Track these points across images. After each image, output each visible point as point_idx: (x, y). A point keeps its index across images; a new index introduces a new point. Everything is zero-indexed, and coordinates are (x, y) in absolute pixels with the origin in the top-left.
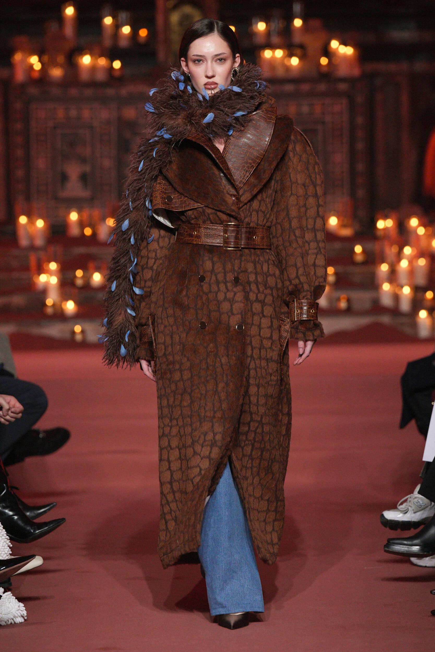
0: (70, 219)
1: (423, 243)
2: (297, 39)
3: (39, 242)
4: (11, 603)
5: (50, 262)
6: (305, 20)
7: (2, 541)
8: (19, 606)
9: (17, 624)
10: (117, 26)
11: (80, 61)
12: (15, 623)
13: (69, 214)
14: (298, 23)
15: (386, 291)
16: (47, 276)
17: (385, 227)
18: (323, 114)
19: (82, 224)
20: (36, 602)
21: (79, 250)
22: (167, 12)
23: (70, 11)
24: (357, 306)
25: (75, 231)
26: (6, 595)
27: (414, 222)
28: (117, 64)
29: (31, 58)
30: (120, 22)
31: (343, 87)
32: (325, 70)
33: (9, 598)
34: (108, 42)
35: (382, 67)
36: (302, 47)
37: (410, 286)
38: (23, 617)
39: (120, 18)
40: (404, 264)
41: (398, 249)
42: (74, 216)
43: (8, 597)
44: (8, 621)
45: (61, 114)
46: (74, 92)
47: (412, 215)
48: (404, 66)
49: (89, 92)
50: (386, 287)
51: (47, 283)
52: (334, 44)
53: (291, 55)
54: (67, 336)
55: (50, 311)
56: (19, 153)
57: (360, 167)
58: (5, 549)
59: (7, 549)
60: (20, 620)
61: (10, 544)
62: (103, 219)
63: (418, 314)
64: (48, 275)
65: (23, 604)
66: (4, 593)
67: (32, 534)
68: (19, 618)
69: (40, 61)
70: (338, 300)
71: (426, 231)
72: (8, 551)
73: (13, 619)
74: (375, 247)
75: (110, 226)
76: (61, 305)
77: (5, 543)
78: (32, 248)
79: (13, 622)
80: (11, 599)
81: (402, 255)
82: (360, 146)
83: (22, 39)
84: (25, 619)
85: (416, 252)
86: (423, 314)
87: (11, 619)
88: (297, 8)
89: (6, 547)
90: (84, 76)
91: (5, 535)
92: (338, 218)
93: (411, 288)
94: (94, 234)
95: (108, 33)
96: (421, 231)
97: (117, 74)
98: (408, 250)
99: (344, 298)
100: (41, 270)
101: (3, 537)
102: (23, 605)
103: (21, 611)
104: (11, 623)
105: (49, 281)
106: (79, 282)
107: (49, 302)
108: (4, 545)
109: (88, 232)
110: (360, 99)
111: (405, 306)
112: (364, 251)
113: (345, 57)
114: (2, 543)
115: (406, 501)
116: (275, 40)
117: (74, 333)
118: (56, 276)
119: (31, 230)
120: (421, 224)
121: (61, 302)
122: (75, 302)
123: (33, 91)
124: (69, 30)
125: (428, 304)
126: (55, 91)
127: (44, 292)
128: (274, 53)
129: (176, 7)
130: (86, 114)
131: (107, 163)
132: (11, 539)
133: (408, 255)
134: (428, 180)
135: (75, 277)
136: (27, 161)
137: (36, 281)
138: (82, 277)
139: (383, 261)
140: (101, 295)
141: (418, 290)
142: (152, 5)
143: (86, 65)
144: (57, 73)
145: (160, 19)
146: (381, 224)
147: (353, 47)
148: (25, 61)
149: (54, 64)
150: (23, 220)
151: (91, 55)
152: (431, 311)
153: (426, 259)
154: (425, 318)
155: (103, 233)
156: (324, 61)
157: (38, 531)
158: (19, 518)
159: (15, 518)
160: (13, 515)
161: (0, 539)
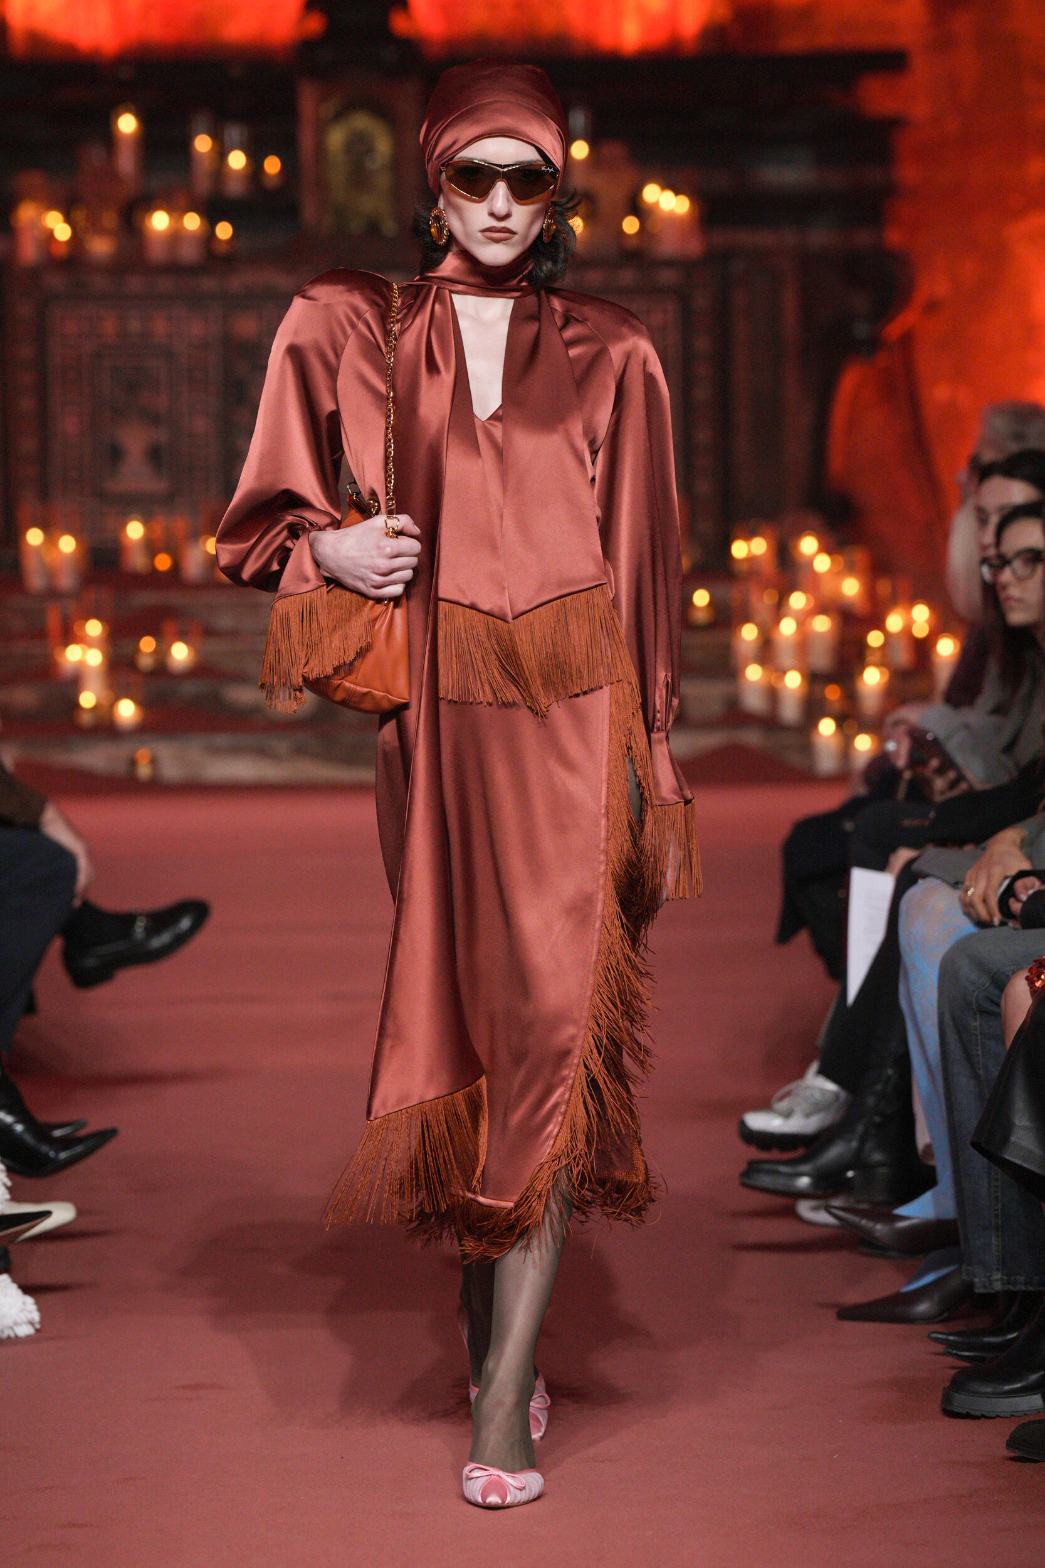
0: (127, 536)
1: (827, 588)
3: (67, 581)
5: (87, 620)
6: (593, 144)
8: (24, 1303)
9: (21, 1338)
10: (221, 154)
11: (148, 224)
12: (17, 1337)
13: (124, 525)
14: (580, 150)
15: (753, 683)
16: (82, 649)
17: (750, 555)
19: (151, 546)
21: (145, 598)
22: (321, 129)
23: (127, 124)
24: (695, 711)
25: (137, 561)
27: (808, 544)
28: (224, 231)
29: (48, 215)
30: (225, 146)
31: (668, 277)
32: (632, 244)
33: (4, 1287)
34: (203, 185)
35: (745, 238)
36: (590, 198)
37: (800, 671)
38: (31, 1323)
39: (226, 137)
40: (787, 627)
41: (777, 598)
42: (135, 530)
43: (2, 1285)
45: (109, 326)
46: (135, 284)
47: (804, 531)
48: (788, 237)
49: (164, 284)
50: (754, 673)
51: (81, 664)
52: (652, 194)
54: (121, 768)
55: (86, 719)
56: (27, 404)
57: (703, 435)
60: (25, 1331)
61: (8, 1179)
62: (196, 538)
63: (815, 725)
64: (84, 646)
65: (33, 1298)
67: (52, 1160)
68: (24, 1326)
69: (67, 222)
71: (833, 561)
73: (12, 1328)
74: (733, 594)
75: (207, 553)
78: (53, 593)
79: (12, 1335)
81: (784, 609)
82: (702, 394)
83: (33, 179)
84: (36, 1329)
85: (812, 604)
86: (827, 727)
87: (7, 1328)
88: (578, 119)
90: (157, 253)
93: (802, 676)
94: (176, 567)
95: (203, 168)
96: (823, 564)
97: (221, 250)
98: (798, 601)
102: (33, 1301)
103: (30, 1312)
104: (9, 1338)
105: (85, 660)
106: (146, 662)
107: (87, 700)
109: (163, 562)
110: (701, 301)
111: (790, 711)
112: (711, 603)
113: (672, 218)
115: (788, 1094)
117: (133, 763)
118: (99, 649)
119: (49, 558)
120: (825, 548)
121: (111, 701)
123: (55, 281)
124: (127, 162)
125: (835, 706)
126: (99, 283)
127: (75, 682)
129: (339, 116)
130: (160, 327)
131: (201, 425)
132: (10, 1170)
133: (798, 612)
134: (837, 461)
135: (137, 650)
136: (44, 421)
137: (59, 659)
138: (151, 654)
139: (747, 619)
140: (189, 689)
141: (813, 678)
142: (289, 111)
143: (159, 232)
144: (101, 247)
145: (307, 141)
146: (739, 549)
147: (688, 196)
148: (37, 222)
149: (96, 227)
150: (34, 537)
151: (169, 210)
152: (841, 721)
153: (829, 618)
154: (831, 735)
155: (193, 565)
156: (631, 225)
157: (63, 1155)
158: (27, 1129)
159: (19, 1128)
160: (15, 1123)
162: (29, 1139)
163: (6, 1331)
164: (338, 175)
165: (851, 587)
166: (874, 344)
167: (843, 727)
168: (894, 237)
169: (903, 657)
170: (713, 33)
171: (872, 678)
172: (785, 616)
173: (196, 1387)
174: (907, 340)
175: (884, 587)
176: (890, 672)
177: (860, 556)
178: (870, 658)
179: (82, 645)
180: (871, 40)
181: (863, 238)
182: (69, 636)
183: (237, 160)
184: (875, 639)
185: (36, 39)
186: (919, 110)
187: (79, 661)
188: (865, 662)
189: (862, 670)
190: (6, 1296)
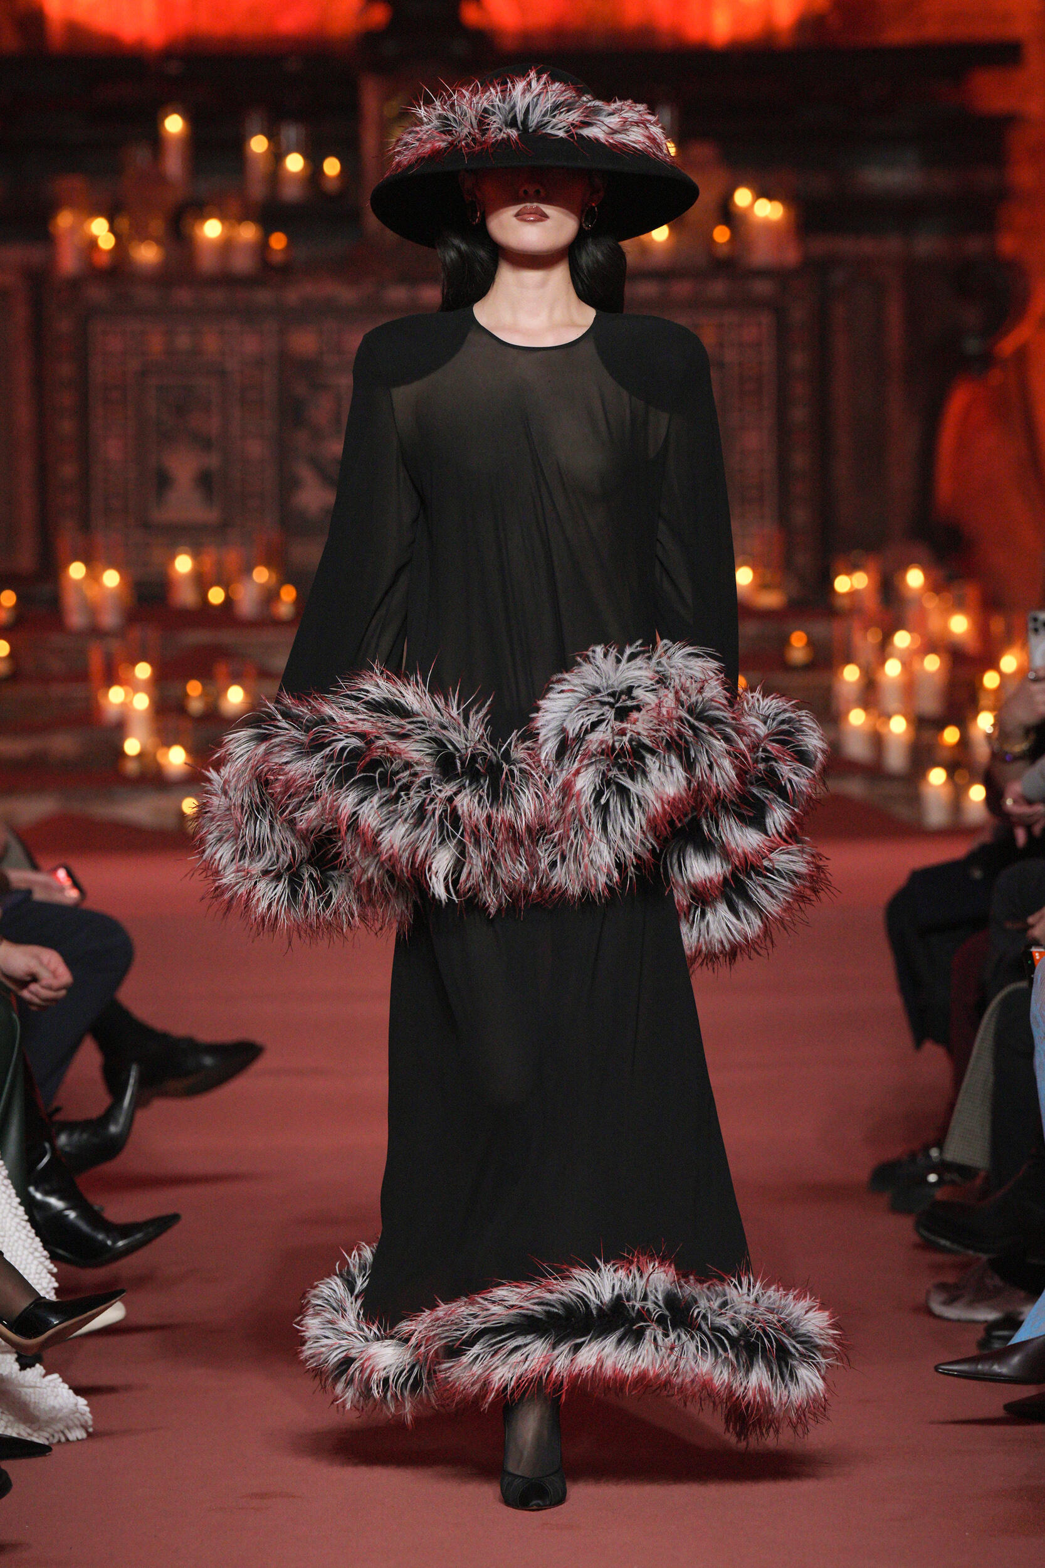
0: (175, 570)
1: (933, 624)
3: (110, 619)
4: (58, 1398)
5: (134, 663)
6: (680, 144)
7: (36, 1262)
8: (77, 1404)
9: (73, 1442)
10: (277, 155)
11: (198, 232)
12: (67, 1440)
13: (173, 558)
15: (856, 728)
16: (126, 691)
17: (853, 590)
18: (721, 345)
19: (201, 582)
20: (113, 1397)
21: (194, 637)
22: (385, 128)
23: (174, 124)
25: (186, 596)
26: (50, 1381)
27: (915, 578)
28: (278, 241)
29: (92, 222)
30: (282, 148)
31: (762, 288)
32: (723, 252)
33: (54, 1387)
34: (257, 190)
35: (847, 246)
37: (906, 716)
38: (84, 1427)
39: (282, 137)
40: (893, 669)
41: (881, 637)
42: (183, 564)
43: (52, 1384)
44: (53, 1436)
45: (156, 343)
46: (184, 296)
47: (911, 563)
48: (893, 245)
49: (218, 297)
50: (857, 718)
51: (126, 706)
52: (743, 197)
54: (170, 822)
55: (132, 767)
56: (67, 426)
57: (800, 460)
58: (43, 1280)
59: (46, 1277)
60: (78, 1434)
61: (51, 1266)
62: (248, 570)
63: (924, 775)
64: (130, 690)
65: (86, 1399)
66: (44, 1376)
67: (108, 1249)
68: (76, 1429)
69: (112, 230)
71: (940, 599)
72: (48, 1283)
73: (63, 1432)
74: (832, 631)
75: (262, 585)
76: (156, 756)
77: (41, 1267)
78: (95, 632)
79: (63, 1439)
80: (59, 1389)
81: (888, 649)
82: (799, 414)
83: (72, 184)
84: (87, 1432)
85: (919, 643)
86: (937, 776)
87: (57, 1432)
89: (43, 1275)
90: (207, 263)
91: (41, 1249)
92: (754, 569)
93: (909, 722)
94: (230, 602)
95: (258, 170)
96: (929, 599)
97: (277, 259)
98: (902, 639)
100: (111, 678)
101: (37, 1254)
102: (85, 1402)
103: (82, 1414)
104: (59, 1441)
105: (131, 702)
107: (132, 747)
108: (38, 1271)
109: (216, 596)
110: (798, 314)
111: (896, 759)
112: (811, 643)
113: (766, 225)
114: (34, 1267)
117: (182, 815)
118: (146, 693)
119: (91, 592)
120: (931, 583)
121: (158, 747)
122: (189, 751)
123: (97, 294)
124: (174, 164)
125: (945, 755)
126: (145, 295)
127: (119, 728)
130: (211, 343)
131: (256, 449)
132: (53, 1258)
133: (903, 650)
134: (945, 487)
135: (186, 695)
136: (85, 445)
137: (102, 701)
138: (201, 696)
139: (848, 660)
141: (924, 724)
142: (351, 109)
143: (212, 241)
144: (147, 254)
145: (370, 141)
146: (843, 584)
147: (782, 203)
148: (80, 230)
149: (143, 236)
150: (77, 571)
151: (222, 218)
152: (952, 769)
153: (940, 657)
154: (942, 785)
155: (247, 599)
156: (721, 234)
157: (120, 1243)
159: (72, 1215)
160: (66, 1209)
161: (31, 1257)
162: (82, 1226)
163: (56, 1436)
165: (960, 625)
166: (987, 360)
167: (956, 774)
168: (1008, 244)
170: (810, 23)
171: (985, 722)
172: (891, 656)
173: (262, 1496)
174: (1022, 355)
175: (998, 625)
177: (971, 592)
178: (985, 701)
179: (127, 688)
180: (982, 31)
181: (974, 245)
182: (113, 677)
183: (295, 163)
184: (991, 680)
185: (74, 29)
186: (1035, 107)
187: (123, 704)
188: (980, 705)
189: (976, 713)
190: (56, 1397)
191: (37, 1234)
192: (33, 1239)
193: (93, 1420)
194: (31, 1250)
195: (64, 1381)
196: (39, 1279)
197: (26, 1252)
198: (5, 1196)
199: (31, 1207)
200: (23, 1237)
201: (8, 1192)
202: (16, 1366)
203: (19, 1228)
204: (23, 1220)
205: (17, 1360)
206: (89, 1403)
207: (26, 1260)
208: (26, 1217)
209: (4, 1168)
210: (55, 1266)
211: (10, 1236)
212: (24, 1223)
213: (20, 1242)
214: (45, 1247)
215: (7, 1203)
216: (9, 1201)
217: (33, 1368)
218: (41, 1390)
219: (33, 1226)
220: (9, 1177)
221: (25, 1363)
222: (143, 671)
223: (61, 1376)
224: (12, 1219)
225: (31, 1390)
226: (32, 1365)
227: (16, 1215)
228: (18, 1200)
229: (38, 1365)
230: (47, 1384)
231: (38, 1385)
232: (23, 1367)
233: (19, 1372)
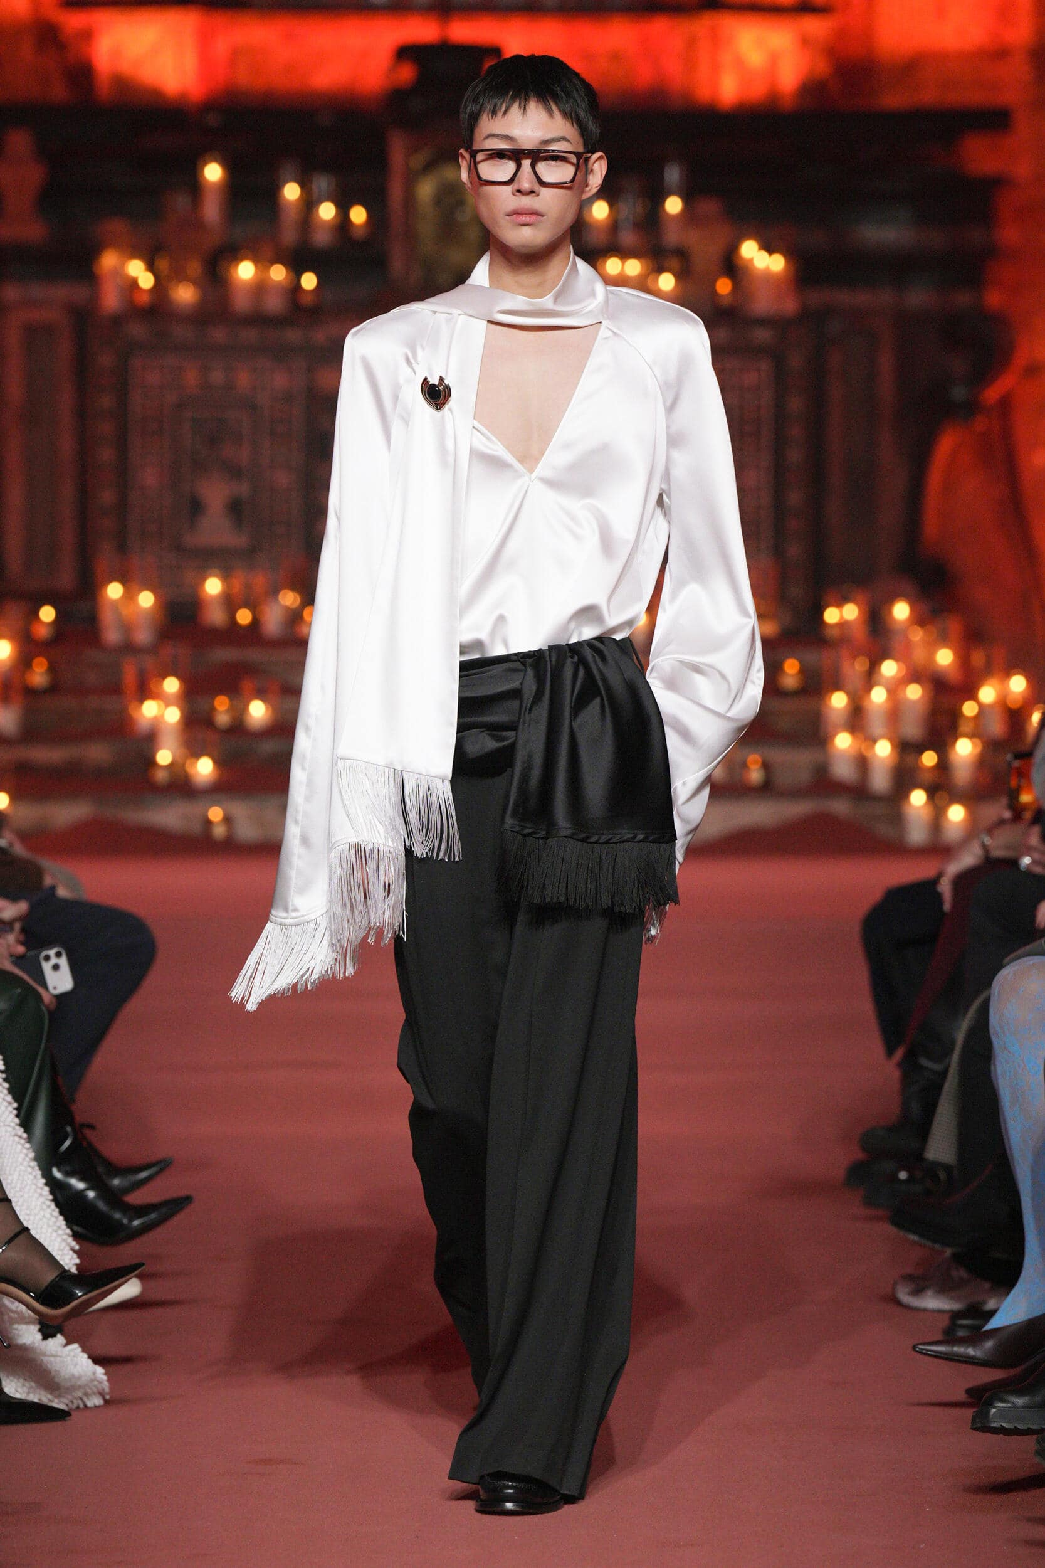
0: (205, 591)
1: (919, 655)
2: (672, 237)
3: (143, 636)
4: (78, 1367)
5: (164, 677)
6: (687, 200)
7: (59, 1240)
8: (95, 1373)
9: (90, 1408)
10: (309, 204)
11: (233, 273)
12: (86, 1406)
13: (204, 579)
14: (673, 205)
15: (843, 750)
16: (159, 706)
17: (843, 621)
19: (230, 602)
21: (223, 655)
22: (411, 180)
23: (213, 172)
24: (784, 778)
25: (216, 616)
26: (71, 1351)
27: (901, 611)
28: (309, 281)
29: (129, 263)
30: (315, 196)
31: (762, 335)
32: (726, 302)
33: (74, 1356)
34: (289, 236)
35: (844, 297)
36: (682, 254)
37: (891, 740)
38: (102, 1394)
39: (314, 187)
40: (878, 696)
41: (868, 666)
42: (213, 586)
43: (72, 1354)
44: (72, 1402)
45: (191, 377)
46: (218, 335)
47: (898, 596)
48: (885, 297)
49: (250, 335)
50: (843, 741)
51: (158, 720)
52: (748, 249)
53: (660, 270)
54: (197, 828)
55: (161, 776)
57: (795, 498)
58: (65, 1257)
59: (68, 1254)
60: (96, 1401)
61: (74, 1244)
62: (274, 592)
63: (906, 796)
64: (160, 703)
65: (103, 1368)
66: (65, 1346)
67: (125, 1227)
68: (94, 1396)
69: (151, 267)
70: (744, 765)
71: (926, 632)
72: (72, 1259)
73: (81, 1399)
74: (822, 659)
75: (287, 608)
76: (184, 765)
77: (64, 1244)
78: (129, 648)
79: (82, 1406)
80: (79, 1358)
81: (875, 677)
82: (795, 456)
83: (116, 226)
84: (104, 1399)
85: (904, 671)
86: (918, 798)
87: (76, 1399)
88: (673, 174)
89: (65, 1252)
90: (241, 303)
91: (64, 1227)
93: (894, 746)
94: (256, 623)
95: (290, 217)
97: (307, 301)
98: (889, 668)
99: (755, 762)
101: (60, 1232)
102: (103, 1371)
103: (99, 1382)
104: (78, 1407)
105: (162, 716)
107: (164, 757)
108: (62, 1248)
109: (244, 617)
110: (796, 361)
111: (880, 781)
112: (803, 670)
113: (767, 275)
114: (57, 1244)
116: (628, 238)
117: (208, 823)
118: (177, 706)
119: (126, 612)
120: (916, 615)
121: (187, 758)
122: (215, 762)
123: (137, 331)
124: (212, 210)
125: (927, 777)
126: (182, 333)
127: (150, 738)
128: (623, 264)
129: (429, 167)
130: (244, 379)
131: (283, 479)
132: (76, 1236)
133: (888, 679)
134: (931, 526)
135: (213, 709)
136: (123, 471)
137: (134, 714)
138: (227, 711)
139: (837, 687)
140: (268, 747)
141: (907, 749)
142: (379, 162)
143: (246, 282)
144: (185, 294)
145: (396, 191)
146: (831, 615)
147: (785, 256)
148: (119, 272)
149: (179, 275)
150: (114, 591)
151: (256, 261)
152: (932, 792)
153: (922, 686)
154: (922, 807)
155: (273, 621)
156: (724, 286)
157: (136, 1223)
158: (98, 1196)
159: (91, 1194)
160: (87, 1189)
161: (54, 1234)
162: (101, 1205)
163: (75, 1401)
164: (427, 228)
165: (945, 657)
166: (972, 407)
167: (936, 798)
168: (994, 299)
169: (997, 727)
170: (812, 89)
171: (964, 749)
172: (877, 684)
173: (268, 1462)
174: (1005, 404)
175: (978, 658)
176: (983, 742)
177: (954, 625)
178: (964, 727)
179: (158, 701)
180: (975, 98)
181: (963, 299)
182: (145, 692)
183: (327, 211)
184: (969, 709)
185: (123, 84)
186: (1023, 170)
187: (155, 718)
188: (958, 732)
189: (956, 739)
190: (76, 1365)
191: (61, 1213)
192: (57, 1218)
193: (111, 1388)
194: (55, 1228)
195: (84, 1351)
196: (62, 1256)
197: (50, 1230)
198: (31, 1177)
199: (56, 1188)
200: (48, 1216)
201: (34, 1173)
202: (39, 1336)
203: (45, 1207)
204: (47, 1200)
205: (40, 1330)
206: (106, 1370)
207: (51, 1237)
208: (51, 1197)
209: (31, 1150)
210: (78, 1243)
211: (35, 1215)
212: (48, 1203)
213: (44, 1220)
214: (69, 1226)
215: (33, 1184)
216: (35, 1182)
217: (54, 1338)
218: (61, 1359)
219: (57, 1205)
220: (36, 1159)
221: (48, 1332)
222: (172, 685)
223: (81, 1346)
224: (38, 1199)
225: (52, 1359)
226: (53, 1335)
227: (41, 1195)
228: (43, 1181)
229: (59, 1336)
230: (68, 1353)
231: (59, 1354)
232: (45, 1337)
233: (41, 1341)
